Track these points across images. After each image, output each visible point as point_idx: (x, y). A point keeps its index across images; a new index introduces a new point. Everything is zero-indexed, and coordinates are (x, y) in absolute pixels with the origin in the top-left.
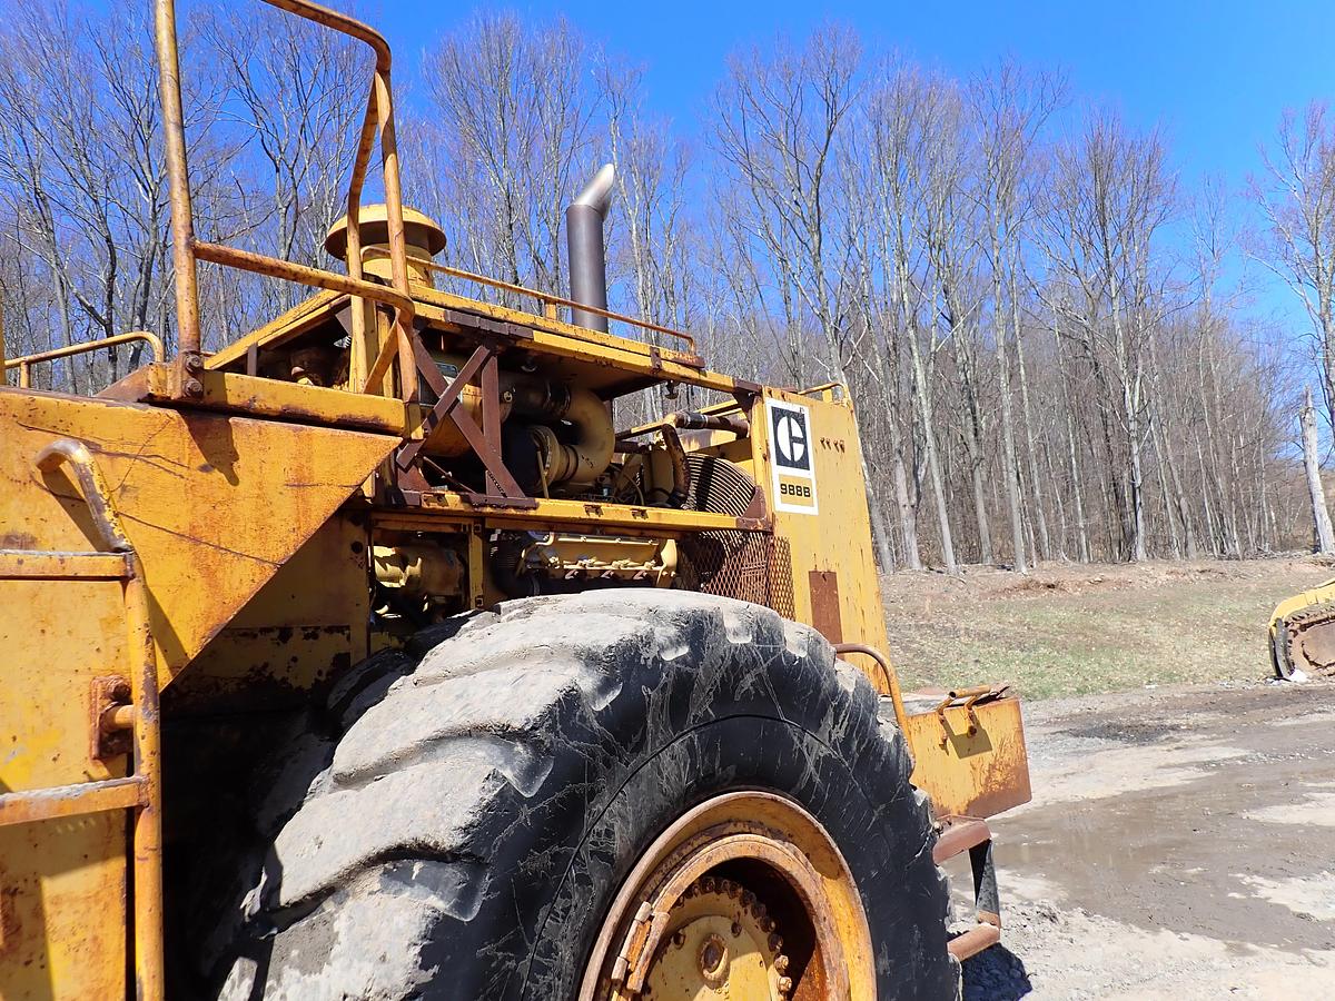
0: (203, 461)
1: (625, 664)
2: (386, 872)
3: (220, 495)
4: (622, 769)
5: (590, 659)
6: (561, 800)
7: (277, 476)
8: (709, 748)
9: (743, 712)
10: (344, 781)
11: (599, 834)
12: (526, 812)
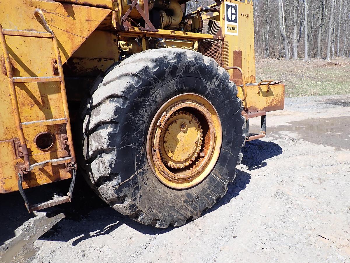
0: (68, 15)
1: (160, 62)
2: (110, 100)
3: (72, 22)
4: (159, 85)
5: (153, 61)
6: (144, 89)
7: (84, 19)
8: (181, 83)
9: (191, 75)
10: (105, 84)
11: (154, 97)
12: (136, 90)
